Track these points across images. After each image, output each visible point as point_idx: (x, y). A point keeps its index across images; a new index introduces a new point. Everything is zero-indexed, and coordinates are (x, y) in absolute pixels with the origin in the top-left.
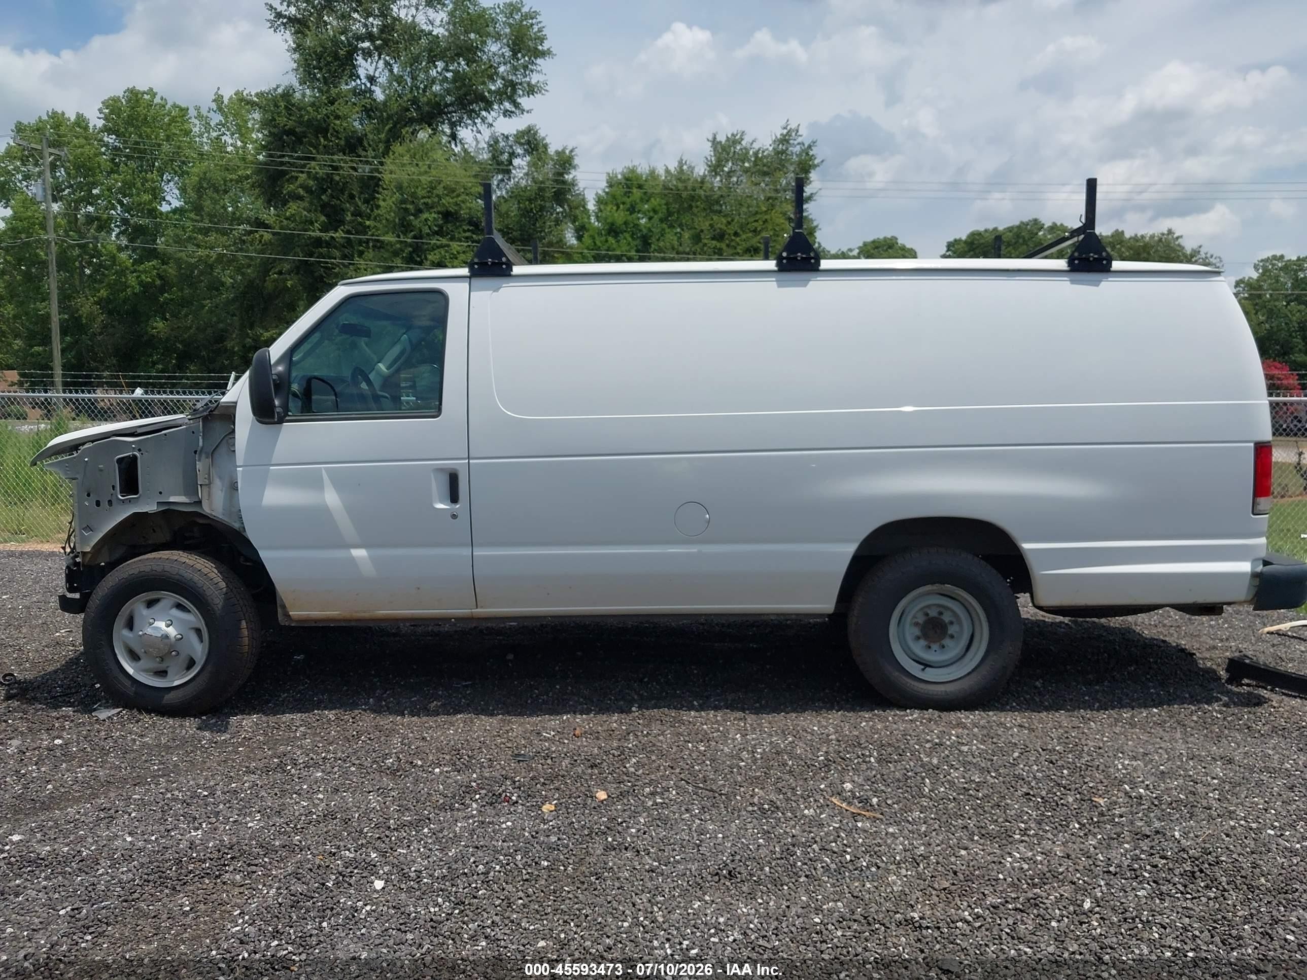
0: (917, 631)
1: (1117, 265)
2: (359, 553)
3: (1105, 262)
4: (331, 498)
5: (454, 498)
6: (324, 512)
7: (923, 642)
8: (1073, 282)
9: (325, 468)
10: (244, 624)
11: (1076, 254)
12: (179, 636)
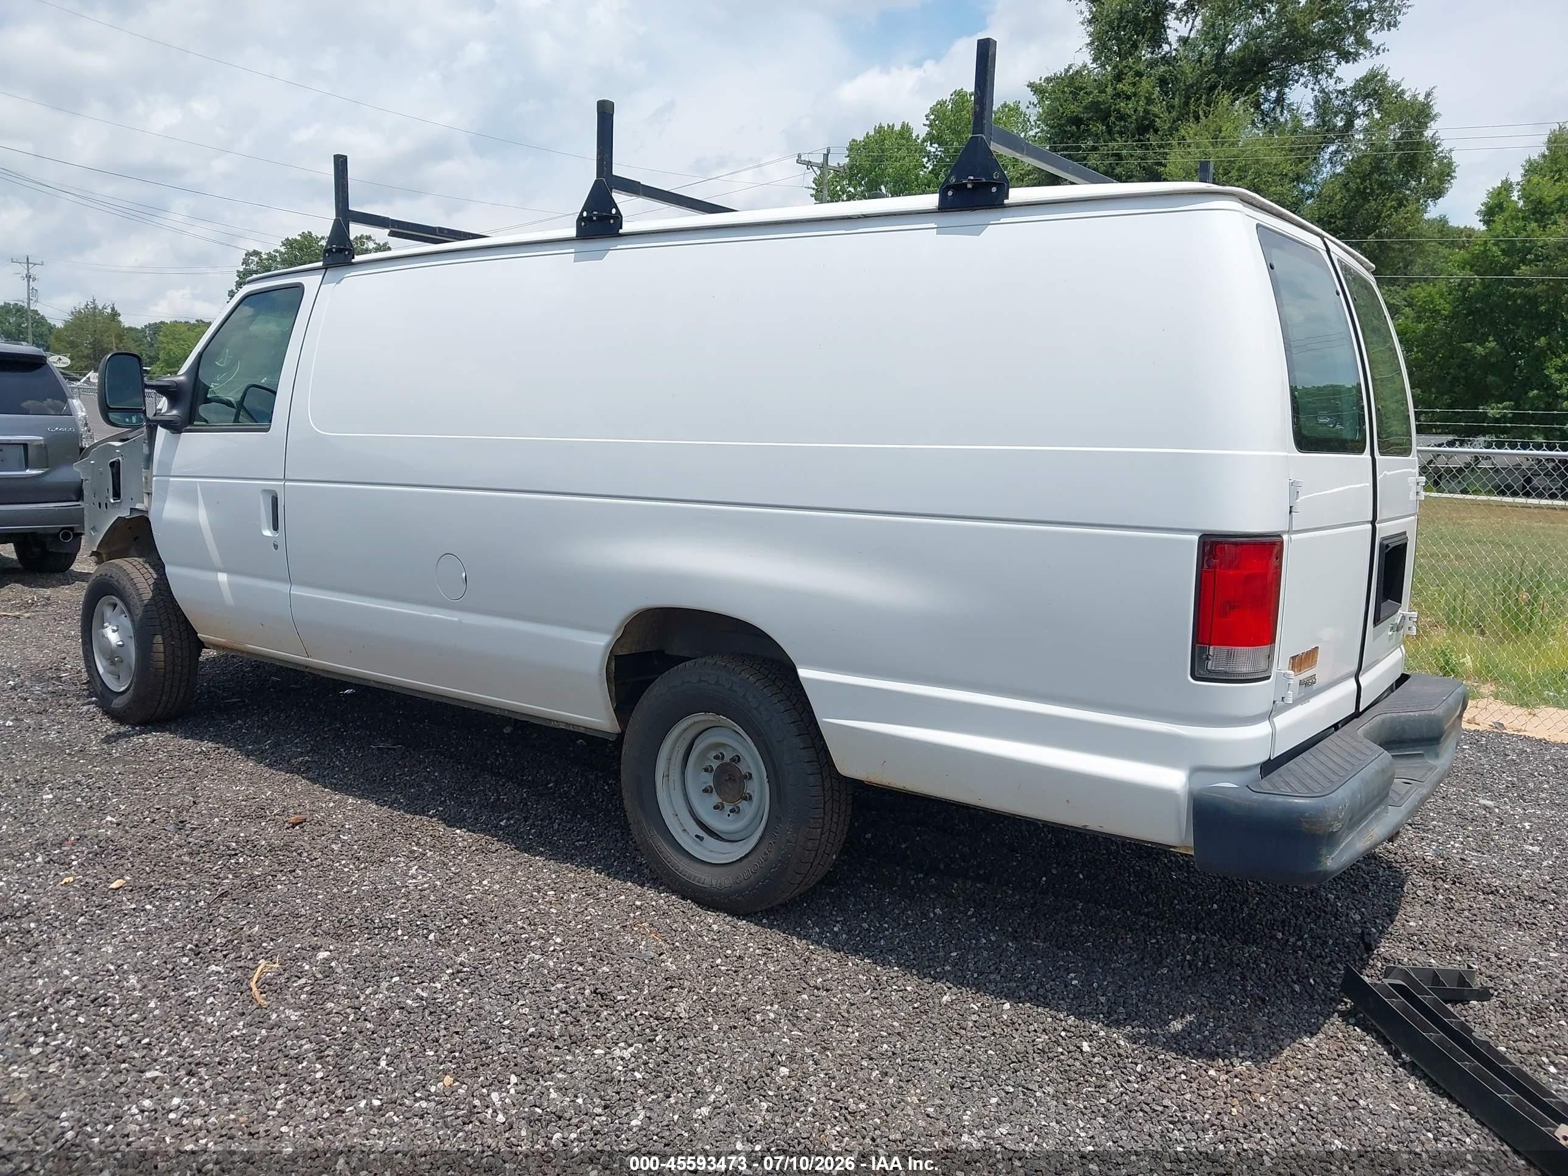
0: (708, 780)
1: (1016, 194)
2: (222, 577)
3: (994, 189)
4: (202, 516)
5: (275, 527)
6: (196, 528)
7: (715, 799)
8: (941, 230)
9: (200, 482)
10: (159, 639)
11: (953, 180)
12: (121, 643)
